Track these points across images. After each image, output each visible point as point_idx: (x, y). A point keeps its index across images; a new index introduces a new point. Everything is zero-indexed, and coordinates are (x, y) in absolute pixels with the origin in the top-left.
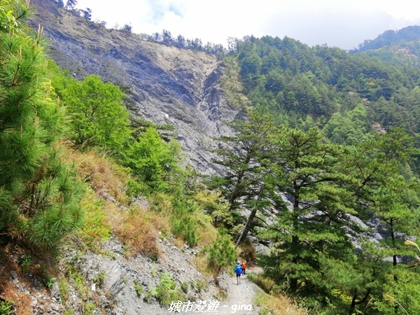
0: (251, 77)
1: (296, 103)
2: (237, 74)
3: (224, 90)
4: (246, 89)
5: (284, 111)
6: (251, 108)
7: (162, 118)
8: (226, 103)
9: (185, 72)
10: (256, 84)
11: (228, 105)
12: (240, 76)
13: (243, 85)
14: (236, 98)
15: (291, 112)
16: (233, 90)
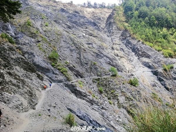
0: (130, 13)
1: (156, 22)
2: (122, 13)
3: (115, 21)
4: (127, 20)
5: (149, 27)
6: (130, 28)
7: (82, 36)
8: (116, 27)
9: (97, 17)
10: (133, 16)
11: (118, 29)
12: (124, 14)
13: (126, 18)
14: (122, 25)
15: (153, 27)
16: (120, 21)
